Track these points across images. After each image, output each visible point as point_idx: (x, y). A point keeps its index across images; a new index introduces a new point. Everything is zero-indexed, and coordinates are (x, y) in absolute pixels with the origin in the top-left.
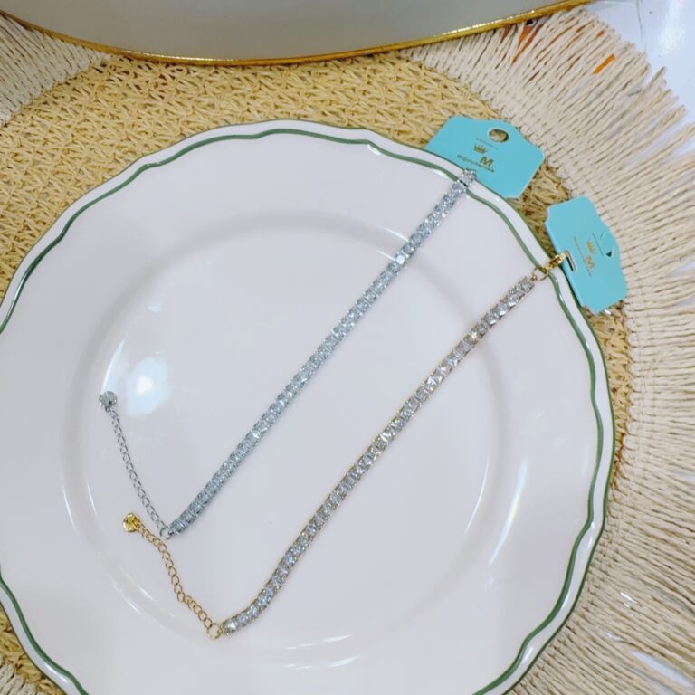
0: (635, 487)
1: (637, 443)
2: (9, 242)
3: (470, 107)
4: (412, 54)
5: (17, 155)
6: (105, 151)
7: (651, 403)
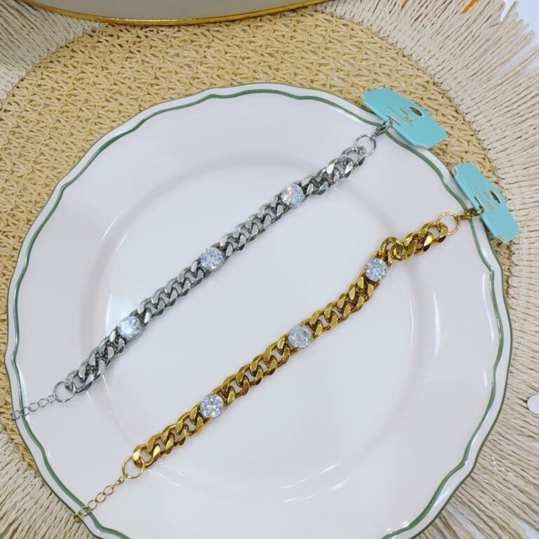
0: (522, 316)
1: (519, 282)
2: (29, 165)
3: (373, 43)
4: (325, 8)
5: (31, 101)
6: (98, 93)
7: (528, 252)
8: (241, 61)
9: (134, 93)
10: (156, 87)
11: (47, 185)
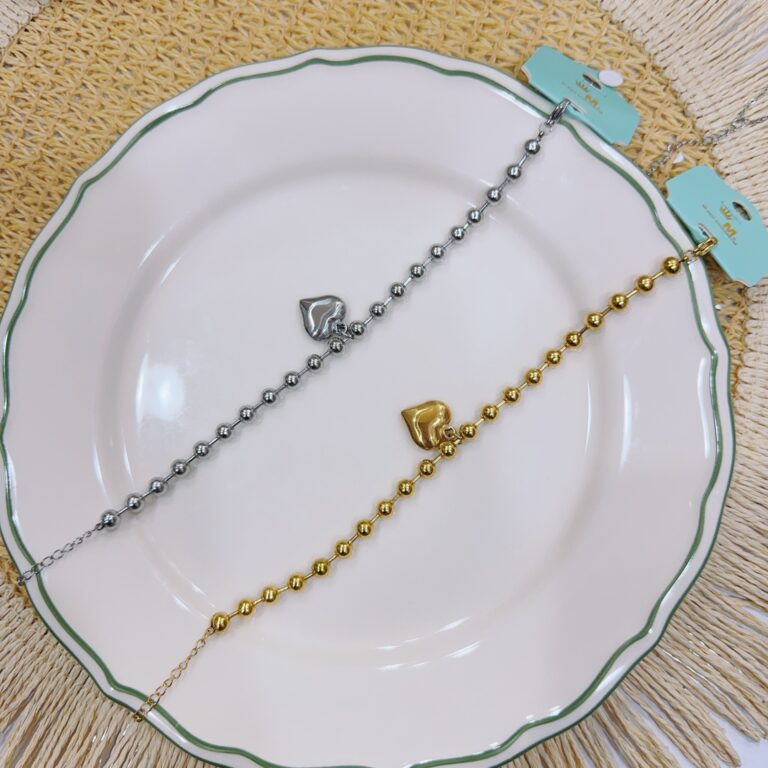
0: (752, 425)
1: (753, 376)
2: (37, 149)
5: (45, 52)
6: (145, 47)
8: (364, 11)
9: (200, 49)
10: (232, 42)
11: (61, 182)
